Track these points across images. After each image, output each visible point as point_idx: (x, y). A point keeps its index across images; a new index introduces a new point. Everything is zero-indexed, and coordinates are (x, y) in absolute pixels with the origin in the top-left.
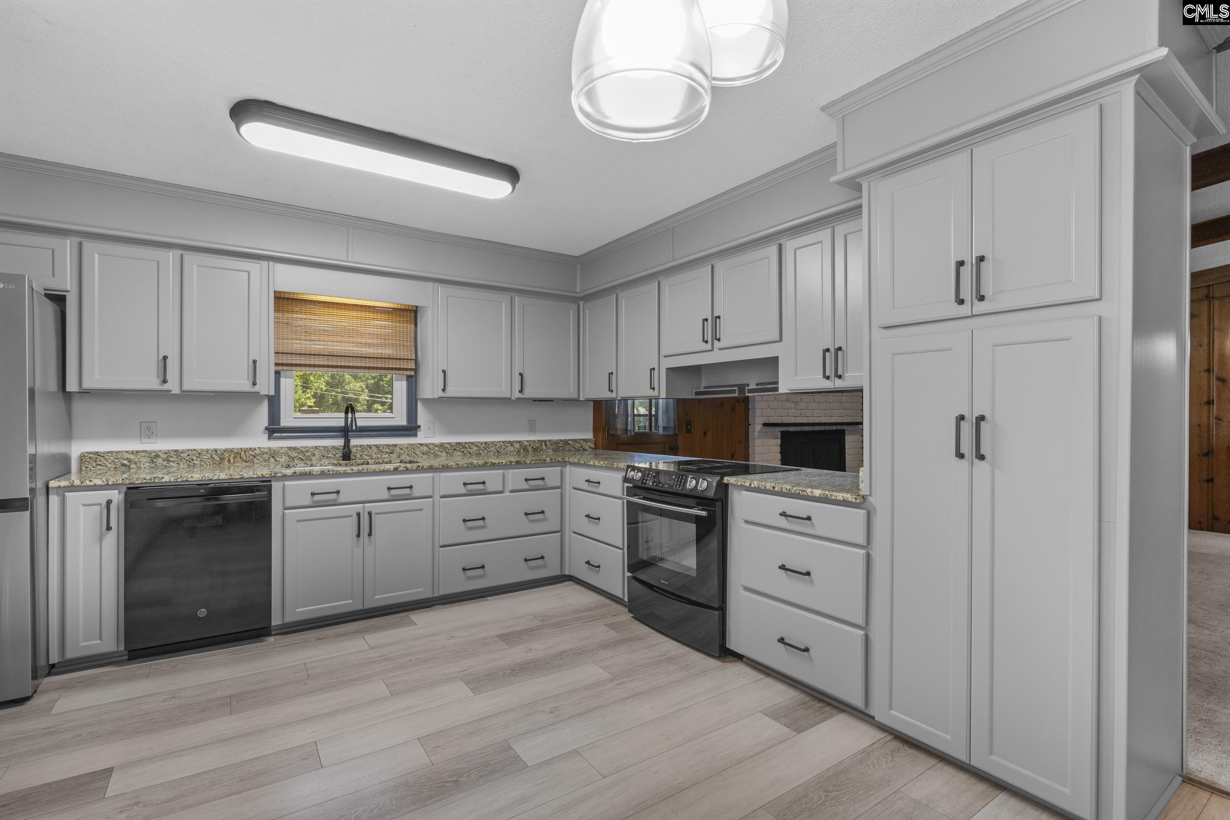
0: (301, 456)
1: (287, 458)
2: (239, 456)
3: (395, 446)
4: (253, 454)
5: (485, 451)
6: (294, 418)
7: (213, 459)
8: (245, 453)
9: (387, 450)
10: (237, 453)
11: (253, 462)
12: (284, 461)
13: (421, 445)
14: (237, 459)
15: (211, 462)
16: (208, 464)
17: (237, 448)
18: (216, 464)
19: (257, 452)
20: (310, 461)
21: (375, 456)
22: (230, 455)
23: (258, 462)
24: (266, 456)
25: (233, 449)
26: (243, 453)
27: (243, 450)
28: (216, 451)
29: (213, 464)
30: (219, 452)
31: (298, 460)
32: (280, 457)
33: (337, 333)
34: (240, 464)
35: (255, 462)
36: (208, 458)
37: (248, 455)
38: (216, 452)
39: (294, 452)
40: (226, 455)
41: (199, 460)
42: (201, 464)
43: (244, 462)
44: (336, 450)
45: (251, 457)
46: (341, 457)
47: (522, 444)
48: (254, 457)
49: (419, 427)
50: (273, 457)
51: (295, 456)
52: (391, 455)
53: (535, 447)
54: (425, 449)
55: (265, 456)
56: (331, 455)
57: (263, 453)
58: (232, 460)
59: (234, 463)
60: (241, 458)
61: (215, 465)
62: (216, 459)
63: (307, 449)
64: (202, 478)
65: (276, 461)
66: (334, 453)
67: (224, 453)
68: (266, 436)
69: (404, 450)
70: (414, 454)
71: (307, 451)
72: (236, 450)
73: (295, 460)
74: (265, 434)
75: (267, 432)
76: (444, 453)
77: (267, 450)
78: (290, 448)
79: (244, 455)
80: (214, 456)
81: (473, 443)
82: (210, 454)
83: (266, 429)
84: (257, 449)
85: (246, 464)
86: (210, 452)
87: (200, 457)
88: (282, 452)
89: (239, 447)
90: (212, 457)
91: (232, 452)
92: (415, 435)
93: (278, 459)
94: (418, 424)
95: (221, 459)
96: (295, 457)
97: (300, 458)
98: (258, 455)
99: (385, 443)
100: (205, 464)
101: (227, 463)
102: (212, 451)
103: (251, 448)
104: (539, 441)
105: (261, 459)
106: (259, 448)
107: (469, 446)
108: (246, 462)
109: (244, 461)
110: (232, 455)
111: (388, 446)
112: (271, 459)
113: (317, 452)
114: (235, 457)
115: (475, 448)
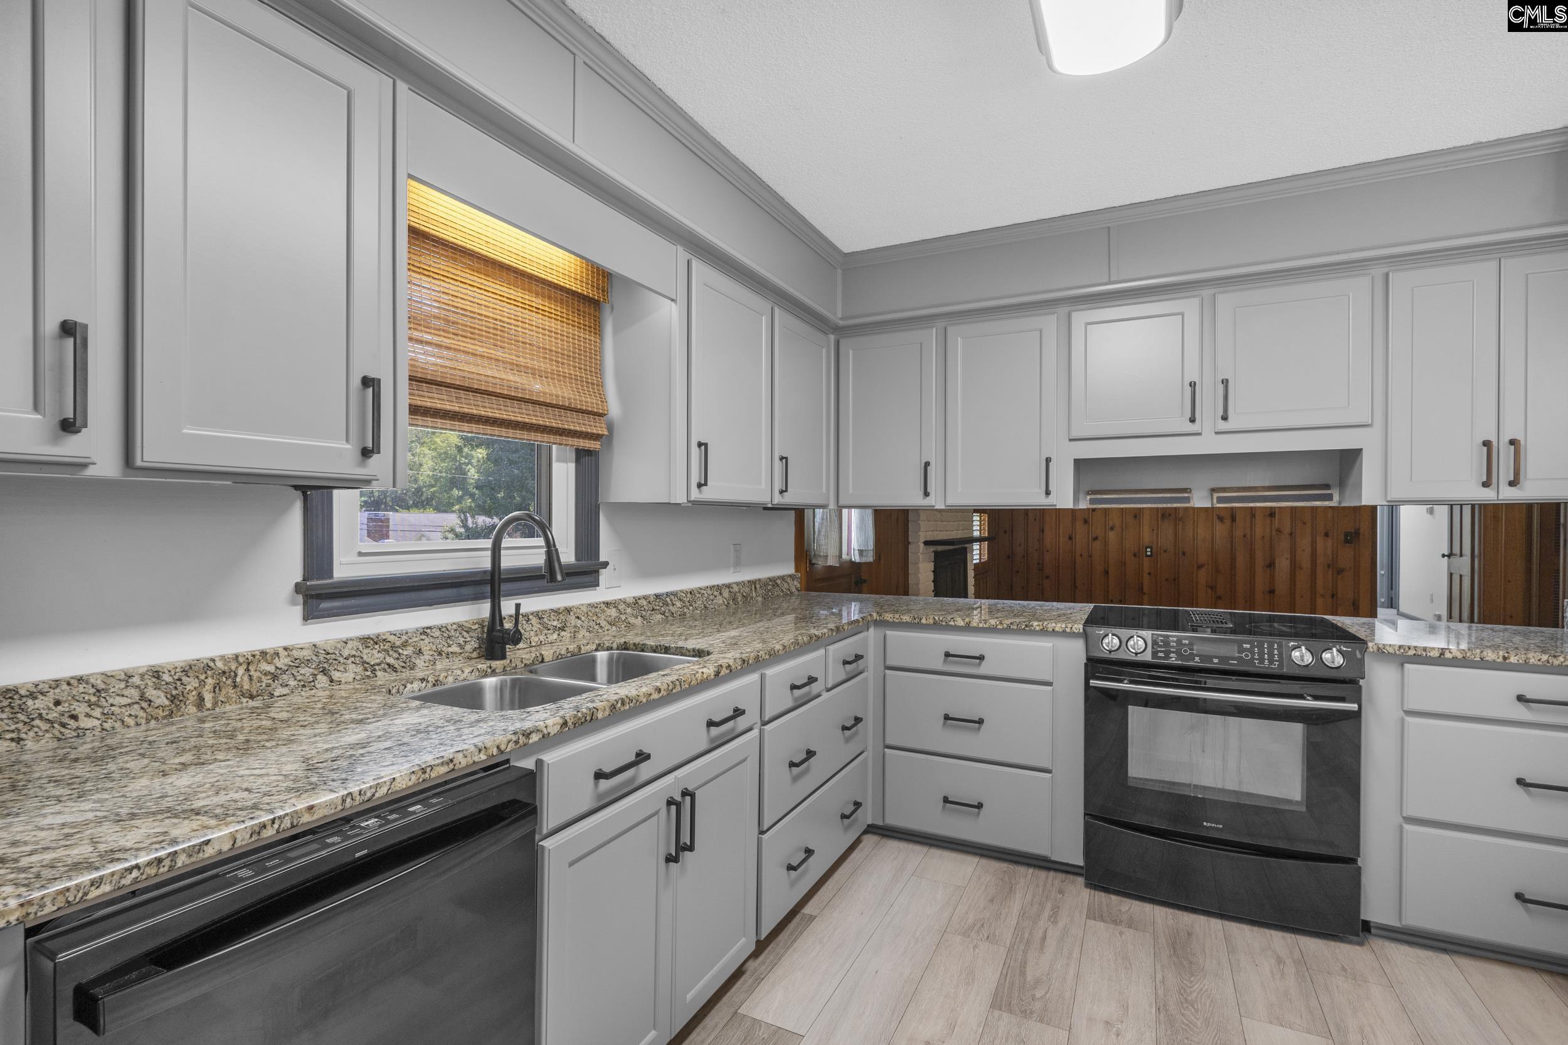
0: (390, 660)
1: (359, 669)
2: (229, 681)
3: (568, 610)
4: (271, 668)
5: (691, 608)
6: (360, 554)
7: (145, 705)
8: (248, 670)
9: (555, 623)
10: (224, 673)
11: (272, 695)
12: (351, 680)
13: (607, 604)
14: (224, 692)
15: (142, 714)
16: (131, 722)
17: (222, 658)
18: (157, 719)
19: (283, 662)
20: (411, 669)
21: (536, 639)
22: (202, 683)
23: (285, 691)
24: (306, 671)
25: (213, 660)
26: (241, 671)
27: (241, 660)
28: (156, 674)
29: (148, 721)
30: (166, 677)
31: (385, 671)
32: (341, 668)
33: (472, 333)
34: (234, 707)
35: (276, 694)
36: (129, 701)
37: (255, 675)
38: (158, 678)
39: (375, 652)
40: (191, 683)
41: (97, 712)
42: (106, 726)
43: (244, 700)
44: (465, 633)
45: (266, 680)
46: (475, 650)
47: (731, 590)
48: (275, 677)
49: (605, 565)
50: (324, 672)
51: (378, 661)
52: (563, 633)
53: (744, 594)
54: (613, 612)
55: (302, 671)
56: (455, 649)
57: (298, 663)
58: (208, 697)
59: (215, 704)
60: (235, 687)
61: (153, 722)
62: (158, 702)
63: (404, 638)
64: (344, 801)
65: (332, 681)
66: (461, 640)
67: (184, 679)
68: (298, 610)
69: (583, 618)
70: (596, 627)
71: (405, 645)
72: (220, 664)
73: (379, 673)
74: (293, 603)
75: (300, 598)
76: (639, 617)
77: (307, 654)
78: (365, 640)
79: (246, 678)
80: (151, 693)
81: (675, 594)
82: (137, 687)
83: (298, 588)
84: (283, 653)
85: (251, 703)
86: (136, 680)
87: (103, 702)
88: (346, 653)
89: (229, 650)
90: (142, 697)
91: (209, 673)
92: (596, 584)
93: (336, 675)
94: (602, 559)
95: (173, 699)
96: (379, 664)
97: (389, 665)
98: (285, 672)
99: (552, 607)
100: (118, 725)
101: (192, 709)
102: (142, 676)
103: (264, 653)
104: (749, 582)
105: (292, 683)
106: (286, 649)
107: (671, 600)
108: (252, 697)
109: (243, 695)
110: (210, 681)
111: (556, 612)
112: (320, 677)
113: (426, 645)
114: (217, 687)
115: (679, 604)
